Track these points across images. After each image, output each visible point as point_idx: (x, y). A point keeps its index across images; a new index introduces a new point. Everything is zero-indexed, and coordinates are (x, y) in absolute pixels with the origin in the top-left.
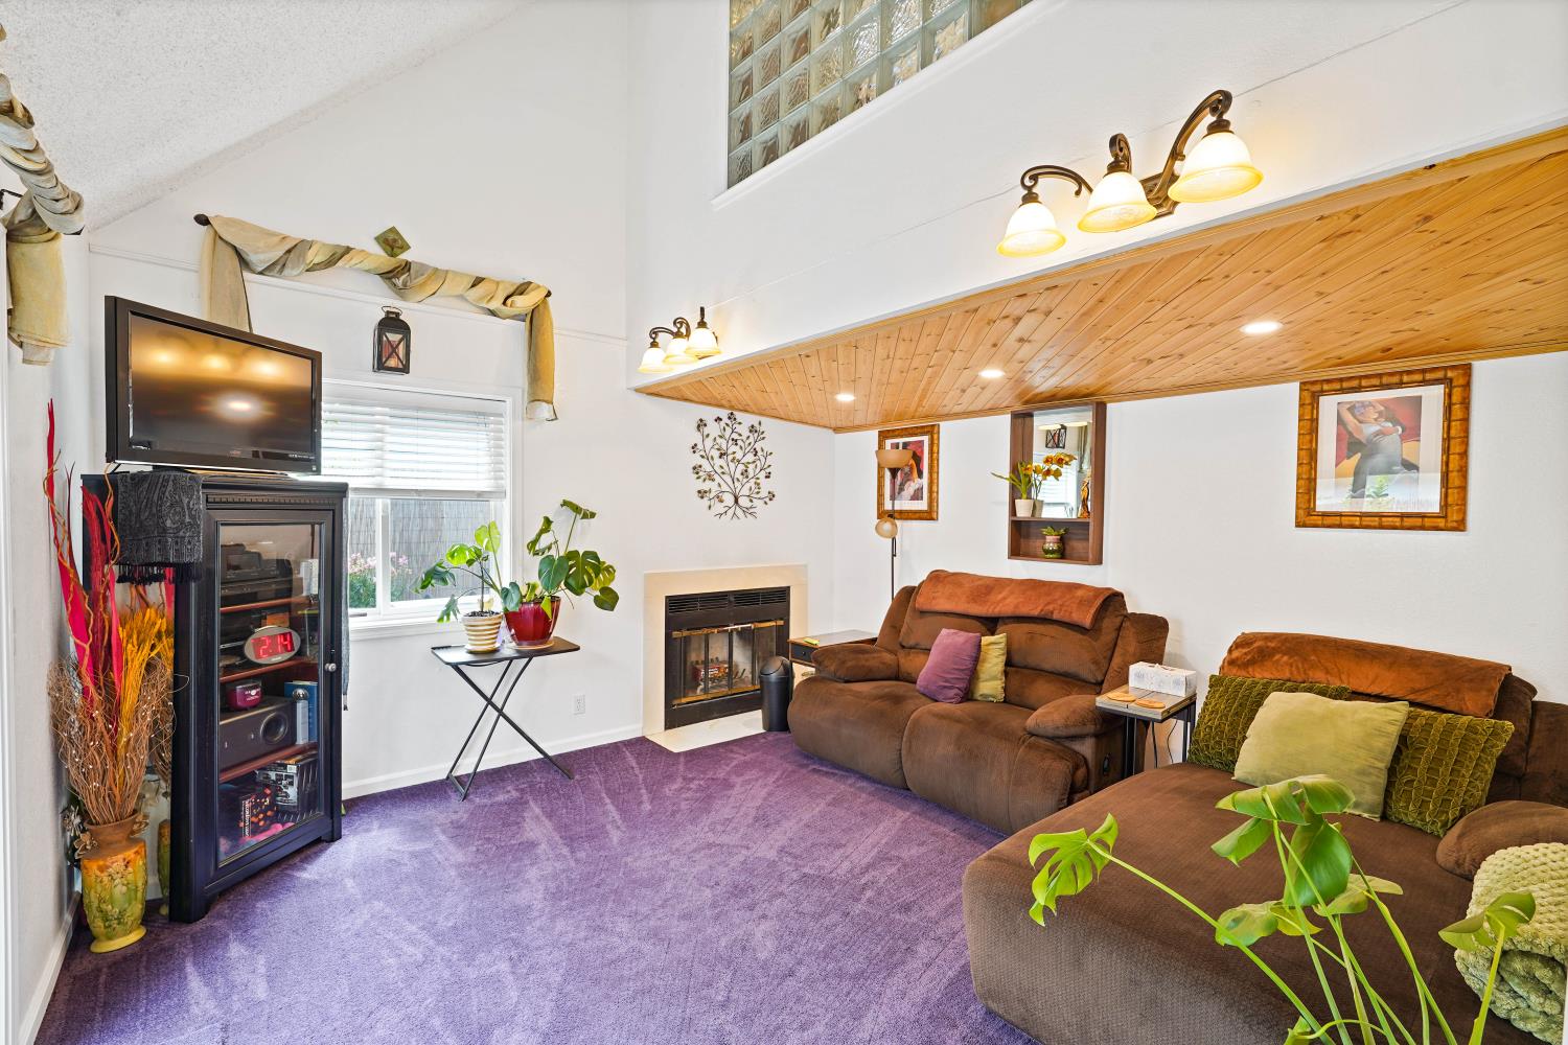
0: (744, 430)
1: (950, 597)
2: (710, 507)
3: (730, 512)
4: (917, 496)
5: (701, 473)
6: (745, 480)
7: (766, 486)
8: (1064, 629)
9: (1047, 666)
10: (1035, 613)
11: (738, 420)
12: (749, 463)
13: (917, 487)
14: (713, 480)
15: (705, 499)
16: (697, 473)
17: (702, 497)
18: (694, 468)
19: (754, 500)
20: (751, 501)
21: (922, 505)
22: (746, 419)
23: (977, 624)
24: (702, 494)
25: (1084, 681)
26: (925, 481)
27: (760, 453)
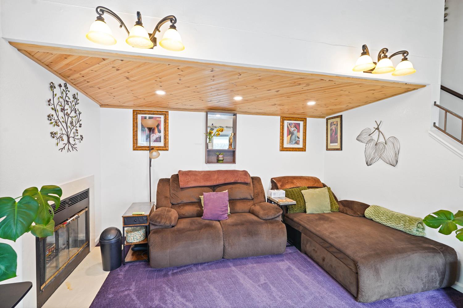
0: (70, 95)
1: (195, 180)
2: (57, 144)
3: (66, 147)
4: (158, 140)
5: (53, 121)
6: (72, 127)
7: (81, 131)
8: (242, 185)
9: (238, 198)
10: (233, 181)
11: (69, 89)
12: (73, 117)
13: (158, 136)
14: (58, 126)
15: (55, 138)
16: (51, 120)
17: (53, 137)
18: (49, 116)
19: (76, 140)
20: (75, 141)
21: (162, 144)
22: (72, 90)
23: (208, 189)
24: (53, 134)
25: (249, 200)
26: (162, 134)
27: (77, 112)
